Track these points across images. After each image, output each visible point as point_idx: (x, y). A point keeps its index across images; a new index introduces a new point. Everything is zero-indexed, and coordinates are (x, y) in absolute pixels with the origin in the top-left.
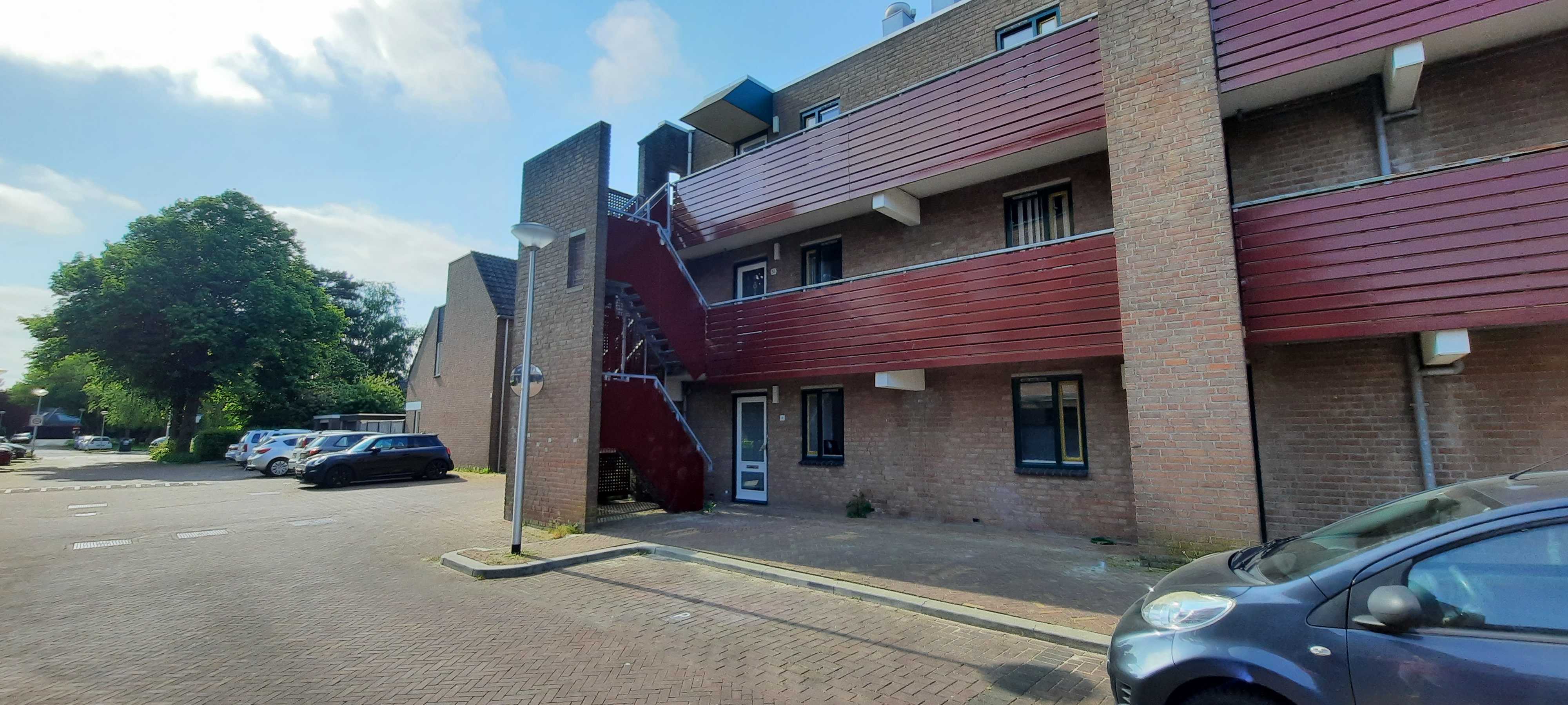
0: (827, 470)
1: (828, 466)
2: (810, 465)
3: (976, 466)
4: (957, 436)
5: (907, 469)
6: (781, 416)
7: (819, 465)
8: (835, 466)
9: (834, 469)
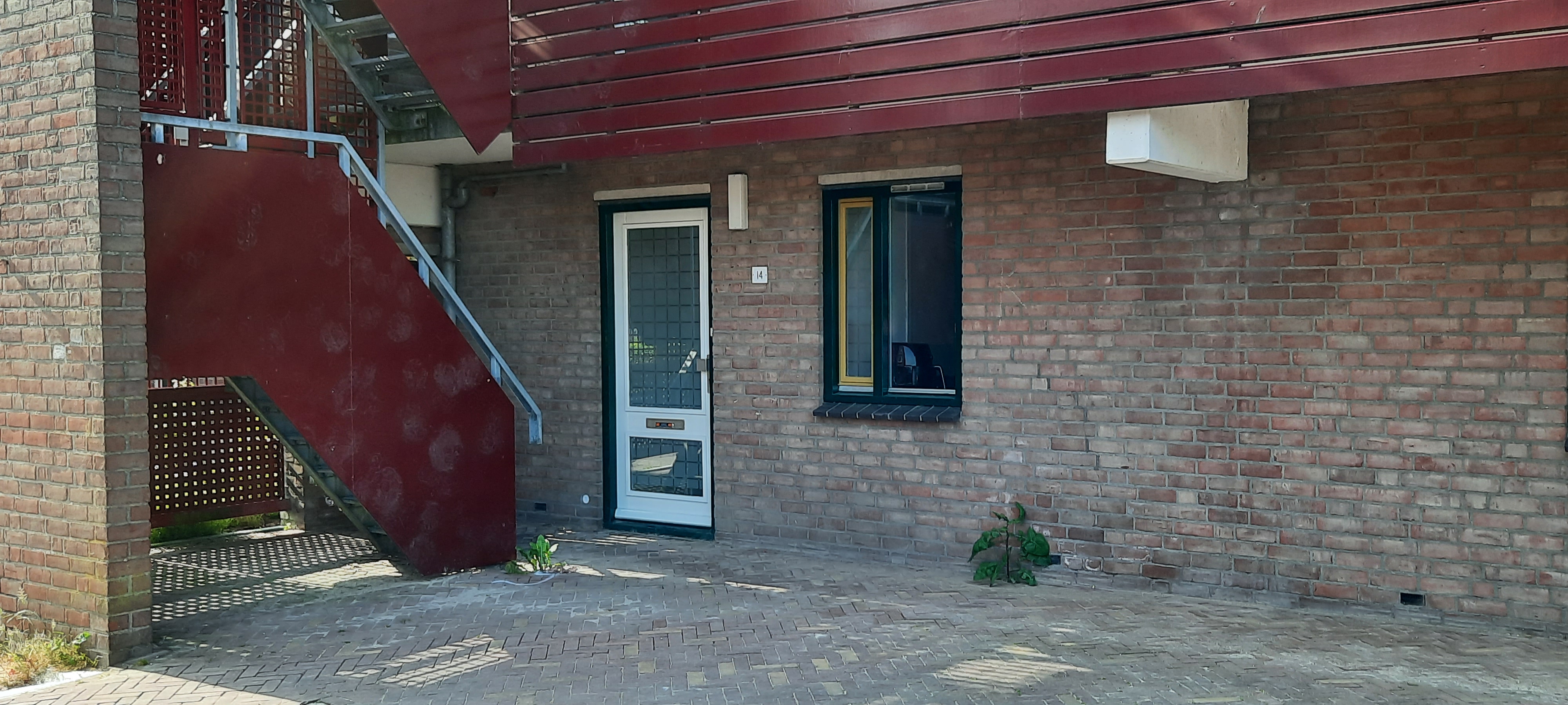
0: (906, 435)
1: (912, 421)
2: (850, 418)
3: (1420, 427)
4: (1356, 330)
5: (1176, 434)
6: (755, 270)
7: (879, 421)
8: (930, 421)
9: (930, 434)
